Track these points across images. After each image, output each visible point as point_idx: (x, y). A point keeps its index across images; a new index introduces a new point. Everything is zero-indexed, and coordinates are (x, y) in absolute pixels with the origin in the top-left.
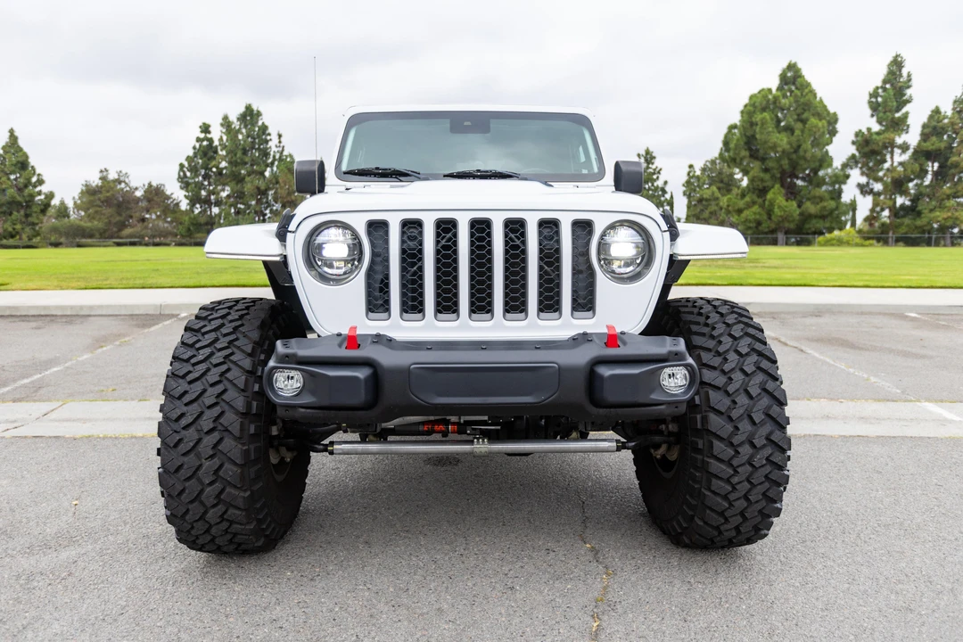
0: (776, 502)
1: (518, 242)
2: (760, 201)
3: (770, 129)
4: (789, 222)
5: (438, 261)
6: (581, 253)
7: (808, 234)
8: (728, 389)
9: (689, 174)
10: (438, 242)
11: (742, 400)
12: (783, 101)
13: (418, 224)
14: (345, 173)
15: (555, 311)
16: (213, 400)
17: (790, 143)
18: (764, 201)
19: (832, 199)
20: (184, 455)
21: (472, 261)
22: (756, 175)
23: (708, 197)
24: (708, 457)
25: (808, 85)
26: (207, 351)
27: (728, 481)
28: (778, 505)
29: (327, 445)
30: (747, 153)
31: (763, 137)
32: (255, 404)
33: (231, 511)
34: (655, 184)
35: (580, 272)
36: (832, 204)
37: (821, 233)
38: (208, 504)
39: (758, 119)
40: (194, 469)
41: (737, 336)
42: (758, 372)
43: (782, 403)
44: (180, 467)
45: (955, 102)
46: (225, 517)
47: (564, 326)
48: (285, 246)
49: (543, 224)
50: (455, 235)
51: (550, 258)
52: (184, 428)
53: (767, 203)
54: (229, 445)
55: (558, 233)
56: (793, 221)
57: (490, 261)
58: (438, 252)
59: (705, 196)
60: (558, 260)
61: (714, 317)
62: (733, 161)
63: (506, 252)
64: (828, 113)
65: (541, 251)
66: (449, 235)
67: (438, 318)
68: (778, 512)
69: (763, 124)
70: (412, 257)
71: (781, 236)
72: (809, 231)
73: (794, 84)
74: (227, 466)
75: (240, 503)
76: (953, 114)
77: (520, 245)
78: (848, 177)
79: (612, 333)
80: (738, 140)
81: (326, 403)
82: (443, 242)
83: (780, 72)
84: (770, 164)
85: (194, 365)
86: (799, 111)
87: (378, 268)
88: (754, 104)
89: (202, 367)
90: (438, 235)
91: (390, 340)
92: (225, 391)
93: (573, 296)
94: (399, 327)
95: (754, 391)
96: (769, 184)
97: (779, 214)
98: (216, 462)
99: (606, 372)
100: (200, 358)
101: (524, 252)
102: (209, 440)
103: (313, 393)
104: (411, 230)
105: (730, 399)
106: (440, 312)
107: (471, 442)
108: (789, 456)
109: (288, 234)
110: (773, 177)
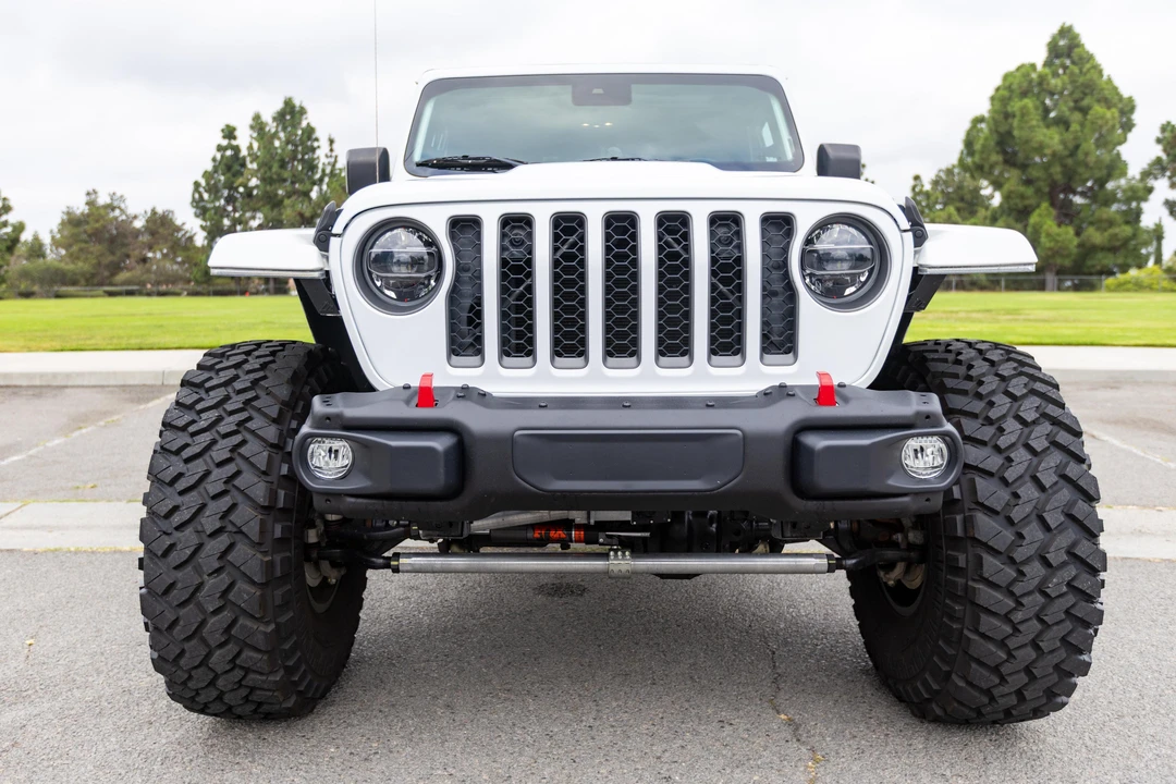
0: (1081, 652)
1: (678, 248)
2: (1019, 226)
3: (1034, 123)
4: (1063, 256)
5: (556, 277)
6: (776, 266)
7: (1091, 274)
8: (1006, 475)
10: (556, 249)
11: (1028, 491)
12: (1053, 81)
13: (525, 221)
14: (418, 165)
15: (735, 354)
16: (220, 487)
17: (1063, 142)
18: (1025, 226)
19: (1127, 223)
20: (176, 568)
21: (608, 277)
22: (1012, 188)
24: (974, 580)
25: (1090, 57)
26: (213, 414)
27: (1007, 618)
28: (1085, 657)
29: (389, 558)
30: (1000, 158)
31: (1025, 134)
32: (282, 493)
33: (247, 653)
35: (774, 294)
36: (1127, 230)
37: (1111, 273)
38: (213, 644)
39: (1015, 109)
40: (191, 590)
41: (1018, 394)
42: (1052, 449)
43: (1091, 497)
44: (172, 586)
46: (238, 662)
47: (749, 375)
48: (327, 258)
49: (717, 220)
50: (582, 238)
51: (728, 271)
52: (177, 529)
53: (1029, 229)
54: (242, 553)
55: (739, 234)
56: (1068, 256)
57: (635, 276)
58: (556, 263)
60: (740, 275)
61: (980, 367)
62: (980, 170)
63: (661, 263)
64: (1121, 98)
65: (713, 261)
66: (572, 239)
67: (556, 364)
68: (1084, 669)
69: (1023, 115)
70: (516, 271)
71: (1050, 278)
72: (1093, 270)
73: (1069, 56)
74: (241, 585)
75: (259, 641)
77: (682, 252)
78: (1150, 190)
79: (826, 382)
80: (986, 139)
81: (385, 487)
82: (564, 249)
83: (1048, 39)
84: (1034, 173)
85: (193, 435)
86: (1077, 95)
87: (467, 289)
88: (1011, 86)
89: (205, 438)
90: (556, 237)
91: (484, 395)
92: (238, 473)
93: (763, 330)
94: (496, 376)
95: (1048, 479)
96: (1032, 201)
97: (1048, 245)
98: (224, 579)
99: (818, 442)
100: (203, 424)
101: (687, 263)
102: (215, 546)
103: (367, 474)
104: (515, 232)
105: (1009, 490)
106: (560, 355)
107: (605, 556)
108: (1103, 581)
109: (332, 239)
110: (1038, 191)
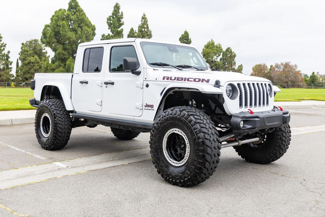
2: (63, 65)
3: (67, 30)
9: (22, 48)
12: (72, 17)
17: (76, 37)
18: (65, 65)
22: (60, 51)
23: (34, 61)
25: (82, 11)
30: (55, 40)
31: (64, 33)
34: (3, 53)
39: (60, 24)
45: (139, 27)
53: (66, 66)
59: (32, 61)
64: (92, 25)
69: (63, 27)
73: (75, 9)
76: (138, 32)
80: (51, 33)
83: (69, 2)
86: (79, 22)
88: (58, 16)
96: (67, 56)
